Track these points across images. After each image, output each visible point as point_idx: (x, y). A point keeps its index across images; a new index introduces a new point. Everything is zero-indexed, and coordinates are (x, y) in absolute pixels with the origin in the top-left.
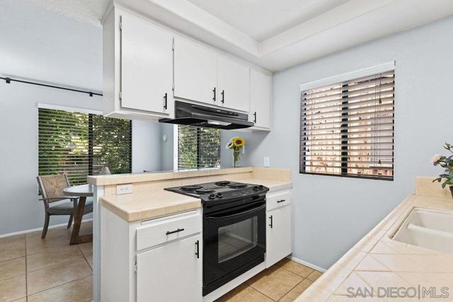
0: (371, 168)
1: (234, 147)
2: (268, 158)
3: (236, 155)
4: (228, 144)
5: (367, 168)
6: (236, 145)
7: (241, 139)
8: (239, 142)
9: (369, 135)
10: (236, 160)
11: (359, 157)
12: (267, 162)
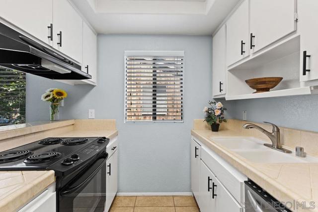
0: (143, 115)
1: (53, 100)
2: (93, 111)
3: (54, 108)
4: (45, 95)
5: (141, 116)
6: (56, 96)
7: (63, 91)
8: (60, 94)
9: (142, 94)
10: (54, 113)
11: (137, 108)
12: (92, 114)
